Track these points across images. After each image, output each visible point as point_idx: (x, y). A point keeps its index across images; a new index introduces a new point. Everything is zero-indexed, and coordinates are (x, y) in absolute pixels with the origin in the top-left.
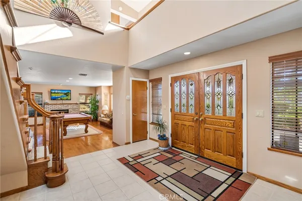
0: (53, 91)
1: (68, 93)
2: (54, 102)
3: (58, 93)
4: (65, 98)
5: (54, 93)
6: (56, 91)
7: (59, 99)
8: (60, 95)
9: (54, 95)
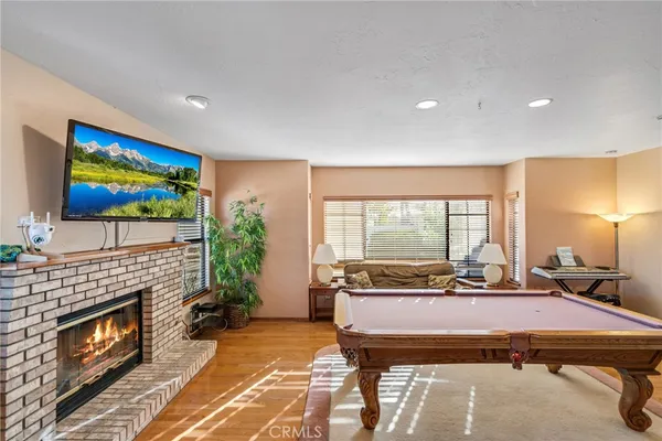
0: (91, 146)
1: (187, 173)
2: (88, 236)
3: (124, 164)
4: (169, 206)
5: (98, 158)
6: (114, 150)
7: (132, 209)
8: (137, 182)
9: (89, 177)
